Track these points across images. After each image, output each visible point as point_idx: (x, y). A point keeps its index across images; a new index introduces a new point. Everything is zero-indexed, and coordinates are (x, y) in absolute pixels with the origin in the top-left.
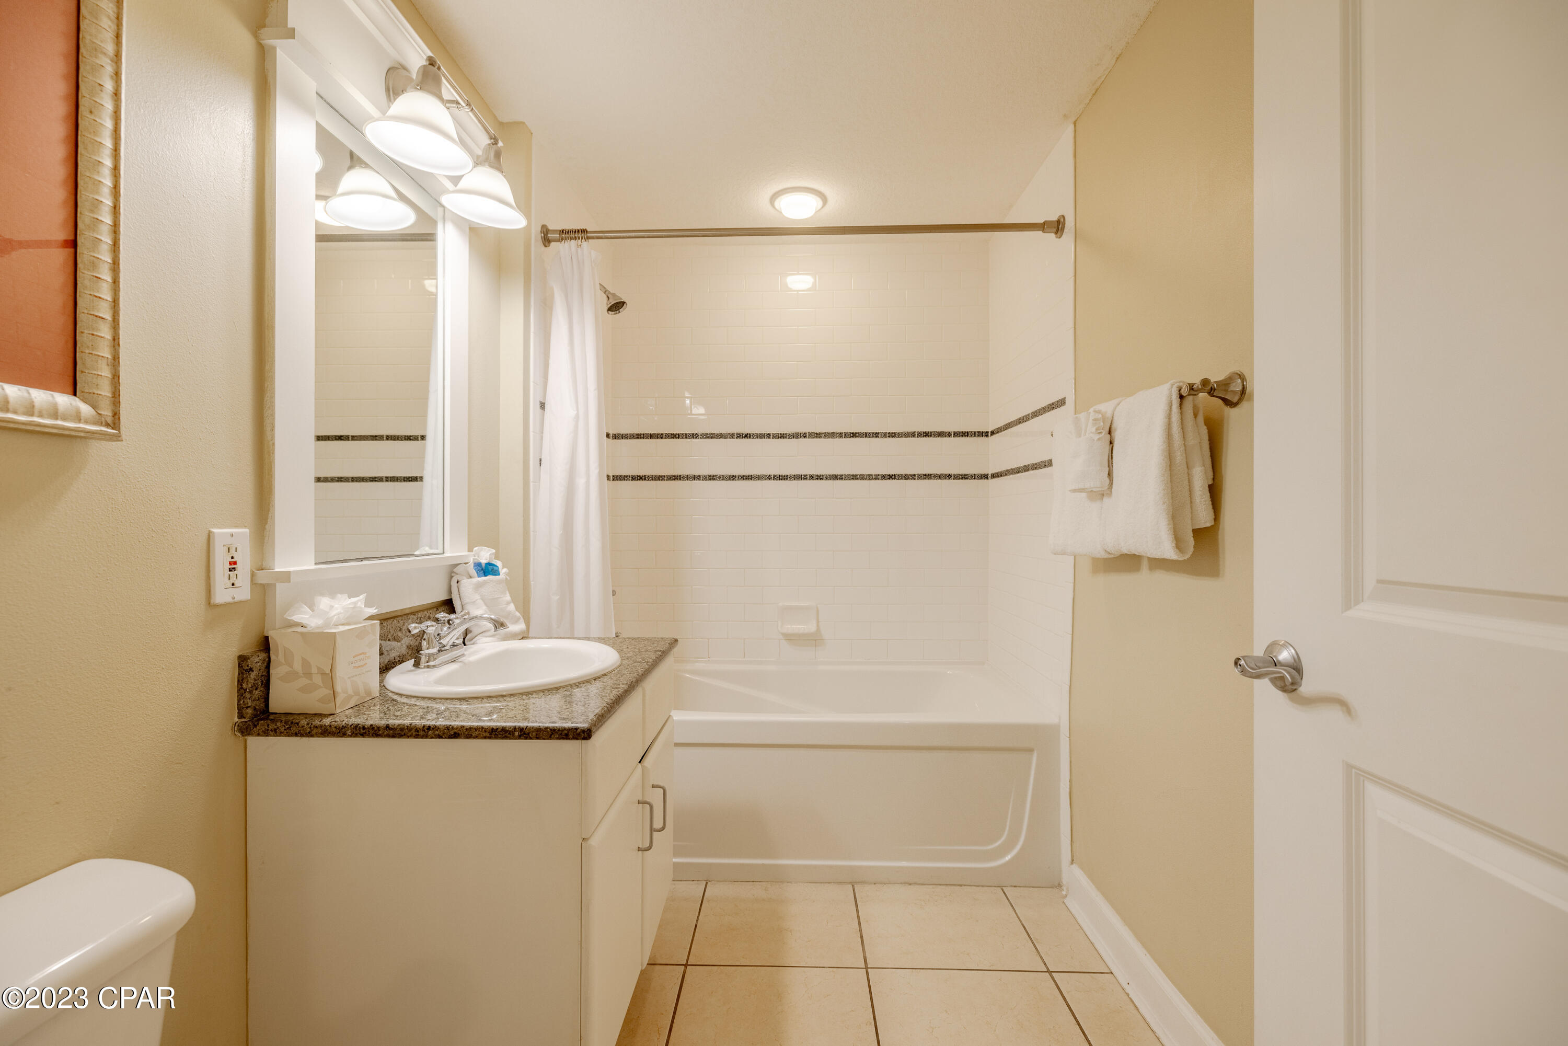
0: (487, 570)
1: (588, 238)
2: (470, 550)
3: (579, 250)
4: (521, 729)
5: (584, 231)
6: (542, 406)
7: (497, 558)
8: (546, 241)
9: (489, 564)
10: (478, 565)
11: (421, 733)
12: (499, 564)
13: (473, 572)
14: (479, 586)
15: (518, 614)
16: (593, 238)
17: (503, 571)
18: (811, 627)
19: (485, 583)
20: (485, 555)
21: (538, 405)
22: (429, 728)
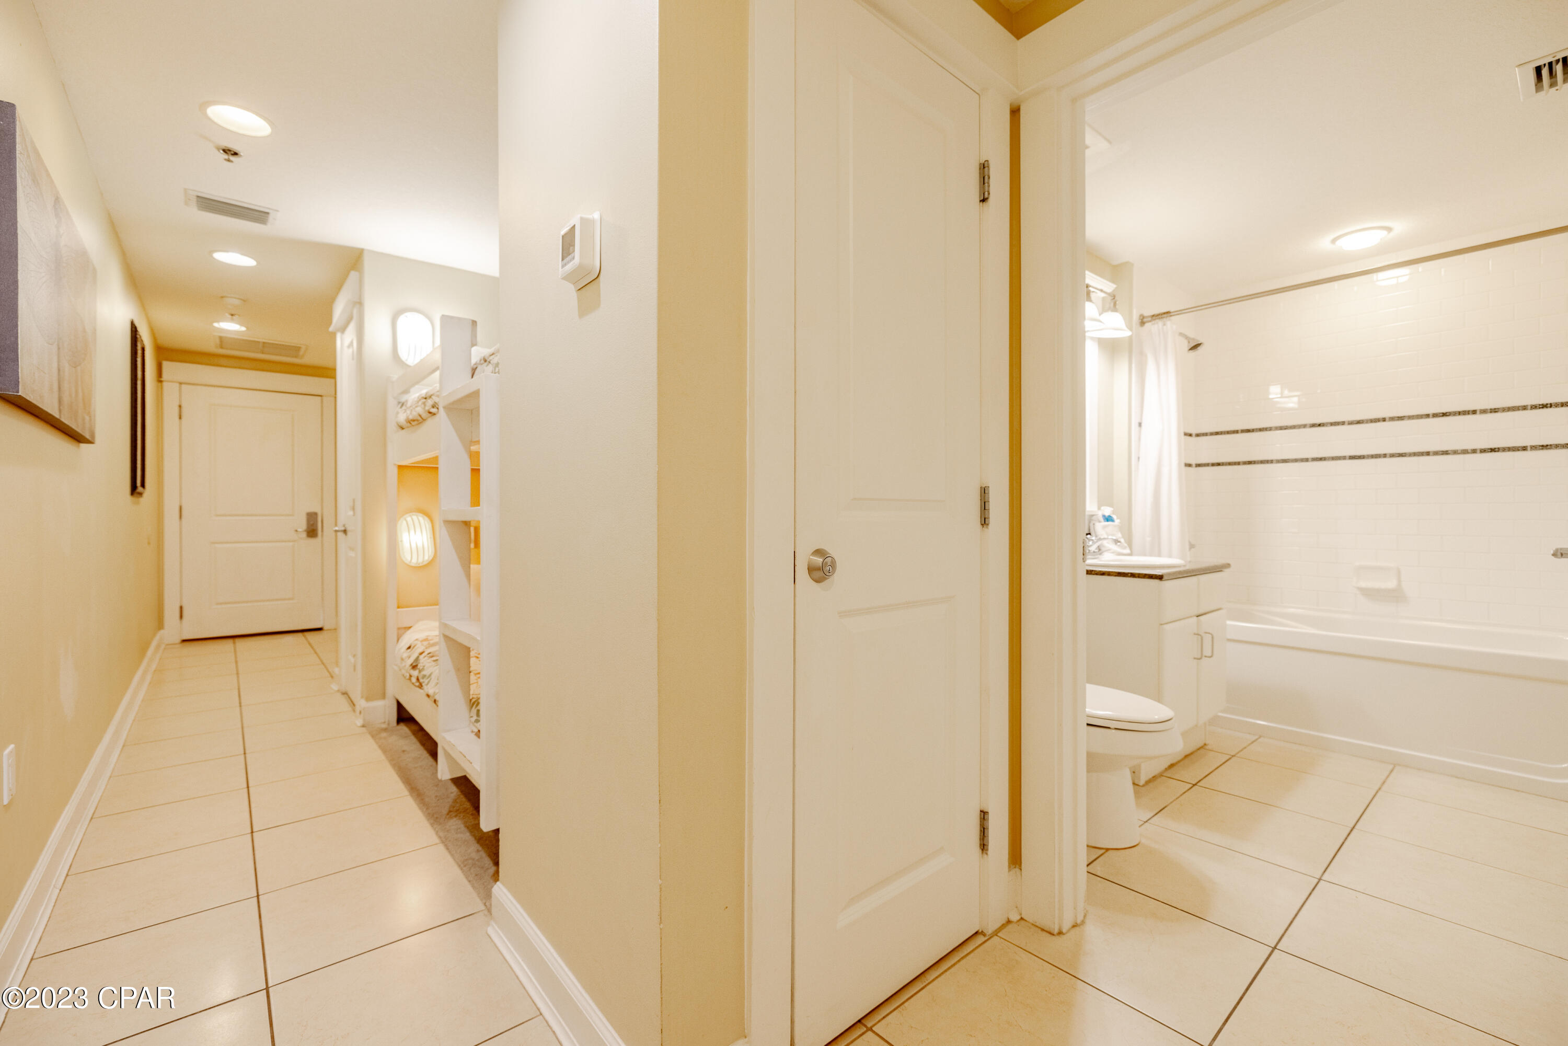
0: (1108, 519)
1: (1171, 316)
2: (1099, 509)
3: (1165, 327)
4: (1131, 573)
5: (1168, 312)
6: (1140, 425)
7: (1113, 514)
8: (1142, 323)
9: (1109, 516)
10: (1104, 516)
11: (1089, 572)
12: (1114, 517)
13: (1102, 519)
14: (1104, 527)
15: (1126, 545)
16: (1174, 315)
17: (1117, 521)
18: (1391, 584)
19: (1108, 525)
20: (1107, 511)
21: (1137, 424)
22: (1092, 571)
